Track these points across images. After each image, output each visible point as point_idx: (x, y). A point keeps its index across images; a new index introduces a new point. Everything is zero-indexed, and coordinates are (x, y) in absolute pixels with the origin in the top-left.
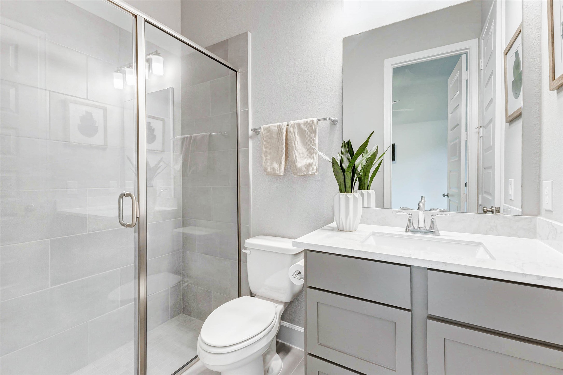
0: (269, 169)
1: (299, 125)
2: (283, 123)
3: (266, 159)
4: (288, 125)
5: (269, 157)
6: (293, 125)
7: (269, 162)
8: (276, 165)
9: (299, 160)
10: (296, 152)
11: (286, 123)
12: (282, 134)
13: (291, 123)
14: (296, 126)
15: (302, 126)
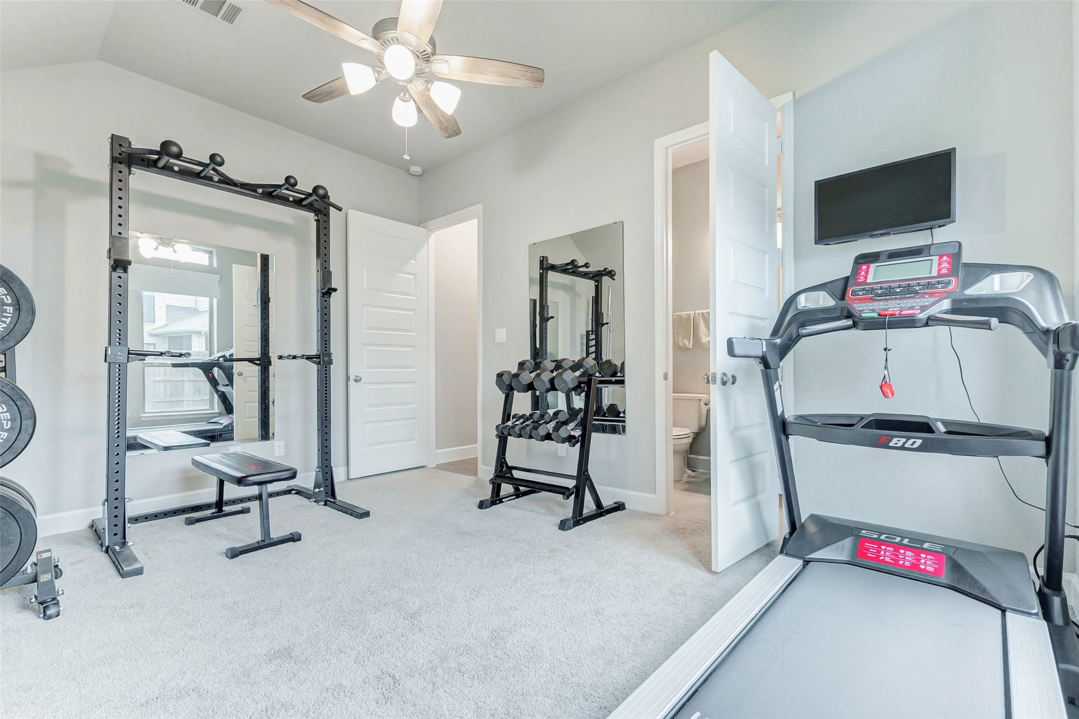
0: (681, 344)
1: (703, 314)
2: (691, 312)
3: (678, 337)
4: (695, 313)
5: (680, 336)
6: (699, 314)
7: (680, 340)
8: (686, 342)
9: (703, 338)
10: (701, 332)
11: (693, 312)
12: (690, 319)
13: (697, 312)
14: (700, 314)
15: (705, 315)
